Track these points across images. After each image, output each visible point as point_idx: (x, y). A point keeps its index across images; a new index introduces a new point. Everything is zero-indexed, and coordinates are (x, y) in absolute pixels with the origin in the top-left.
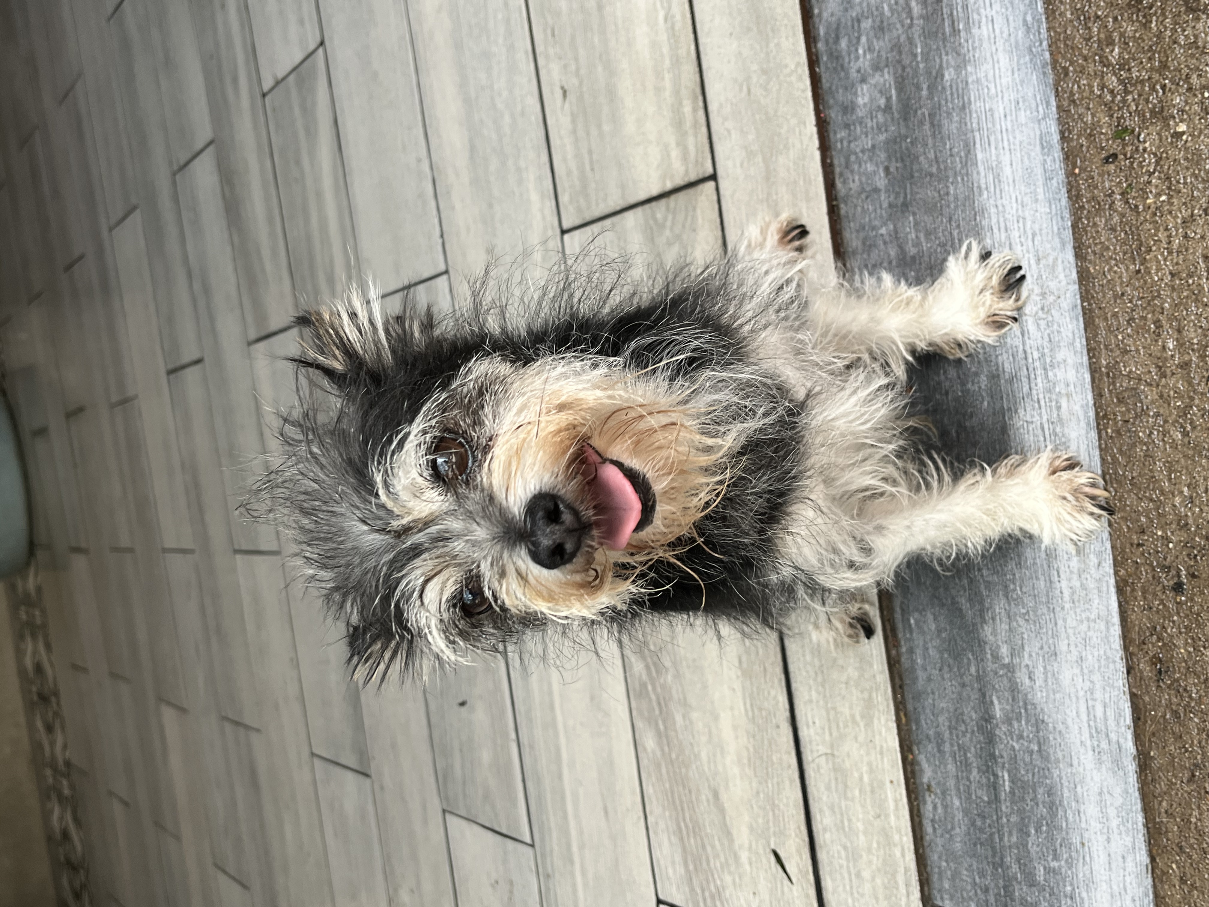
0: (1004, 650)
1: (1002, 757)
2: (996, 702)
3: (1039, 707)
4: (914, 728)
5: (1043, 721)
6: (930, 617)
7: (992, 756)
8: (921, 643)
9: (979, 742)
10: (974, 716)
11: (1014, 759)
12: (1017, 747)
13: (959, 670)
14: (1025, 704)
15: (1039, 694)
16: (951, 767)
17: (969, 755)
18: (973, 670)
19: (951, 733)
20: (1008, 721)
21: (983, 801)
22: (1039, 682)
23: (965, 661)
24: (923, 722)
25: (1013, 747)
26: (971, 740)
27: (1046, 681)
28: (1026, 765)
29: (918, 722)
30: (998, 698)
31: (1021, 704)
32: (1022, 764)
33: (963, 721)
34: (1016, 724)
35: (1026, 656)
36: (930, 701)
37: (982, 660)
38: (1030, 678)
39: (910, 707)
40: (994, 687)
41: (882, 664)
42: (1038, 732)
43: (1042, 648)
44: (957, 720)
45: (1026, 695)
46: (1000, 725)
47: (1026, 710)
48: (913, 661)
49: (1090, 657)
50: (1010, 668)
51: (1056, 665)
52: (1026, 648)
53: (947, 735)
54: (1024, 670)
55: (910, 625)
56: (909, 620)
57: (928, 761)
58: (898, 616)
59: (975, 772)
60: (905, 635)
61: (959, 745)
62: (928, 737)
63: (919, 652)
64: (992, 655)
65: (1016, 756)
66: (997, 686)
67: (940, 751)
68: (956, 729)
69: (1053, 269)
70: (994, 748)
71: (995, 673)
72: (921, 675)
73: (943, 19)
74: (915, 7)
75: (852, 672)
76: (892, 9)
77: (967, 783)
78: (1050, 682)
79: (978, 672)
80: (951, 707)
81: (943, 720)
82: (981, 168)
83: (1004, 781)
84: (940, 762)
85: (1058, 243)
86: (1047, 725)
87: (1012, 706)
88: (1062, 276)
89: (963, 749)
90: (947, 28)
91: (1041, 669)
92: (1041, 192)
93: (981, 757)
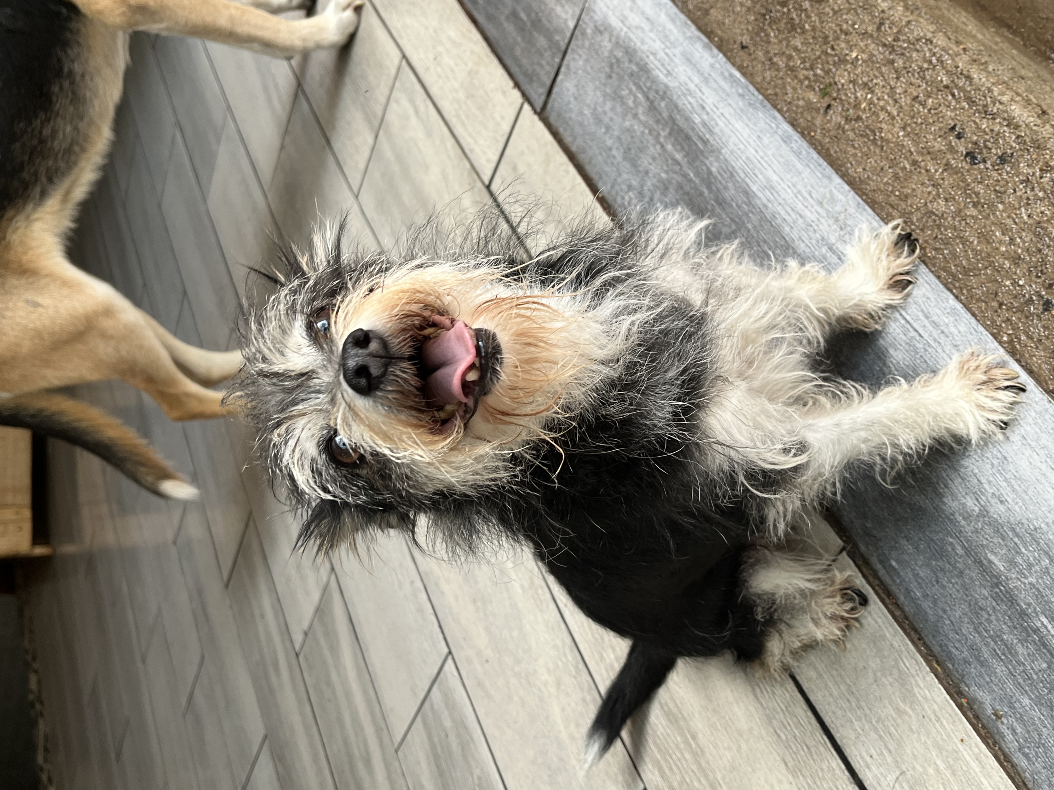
0: (970, 502)
1: (1029, 605)
2: (992, 557)
3: (1024, 521)
4: (950, 666)
5: (1036, 529)
6: (903, 542)
7: (1023, 614)
8: (910, 575)
9: (1005, 613)
10: (985, 592)
11: (1039, 596)
12: (1032, 580)
13: (949, 563)
14: (1013, 530)
15: (1017, 508)
16: (1000, 669)
17: (1005, 637)
18: (960, 551)
19: (979, 633)
20: (1012, 563)
21: (1045, 671)
22: (1010, 497)
23: (950, 549)
24: (953, 650)
25: (1031, 584)
26: (998, 620)
27: (1014, 490)
29: (950, 657)
30: (992, 552)
31: (1010, 534)
32: (1048, 592)
33: (981, 609)
34: (1019, 559)
35: (986, 486)
36: (947, 622)
37: (960, 532)
38: (1001, 502)
39: (936, 649)
40: (982, 545)
41: (892, 626)
42: (1038, 544)
43: (993, 465)
44: (977, 613)
45: (1008, 522)
46: (1009, 575)
47: (1017, 536)
48: (914, 600)
49: (1028, 428)
50: (984, 513)
51: (1011, 467)
52: (983, 480)
53: (978, 640)
54: (993, 501)
55: (895, 569)
56: (891, 565)
57: (979, 686)
58: (882, 573)
59: (1020, 650)
60: (894, 581)
61: (991, 637)
62: (966, 662)
63: (913, 586)
64: (964, 518)
65: (1038, 590)
66: (985, 542)
67: (983, 663)
68: (981, 624)
69: (833, 199)
70: (1018, 605)
71: (976, 531)
72: (926, 605)
73: (696, 145)
74: (678, 156)
75: (874, 664)
76: (667, 172)
77: (1021, 668)
78: (1017, 487)
79: (963, 547)
80: (965, 607)
81: (967, 628)
82: (759, 194)
83: (1046, 627)
84: (990, 676)
85: (826, 181)
86: (1040, 528)
87: (1006, 545)
88: (840, 197)
89: (996, 638)
90: (701, 146)
91: (1004, 484)
92: (799, 166)
93: (1015, 628)
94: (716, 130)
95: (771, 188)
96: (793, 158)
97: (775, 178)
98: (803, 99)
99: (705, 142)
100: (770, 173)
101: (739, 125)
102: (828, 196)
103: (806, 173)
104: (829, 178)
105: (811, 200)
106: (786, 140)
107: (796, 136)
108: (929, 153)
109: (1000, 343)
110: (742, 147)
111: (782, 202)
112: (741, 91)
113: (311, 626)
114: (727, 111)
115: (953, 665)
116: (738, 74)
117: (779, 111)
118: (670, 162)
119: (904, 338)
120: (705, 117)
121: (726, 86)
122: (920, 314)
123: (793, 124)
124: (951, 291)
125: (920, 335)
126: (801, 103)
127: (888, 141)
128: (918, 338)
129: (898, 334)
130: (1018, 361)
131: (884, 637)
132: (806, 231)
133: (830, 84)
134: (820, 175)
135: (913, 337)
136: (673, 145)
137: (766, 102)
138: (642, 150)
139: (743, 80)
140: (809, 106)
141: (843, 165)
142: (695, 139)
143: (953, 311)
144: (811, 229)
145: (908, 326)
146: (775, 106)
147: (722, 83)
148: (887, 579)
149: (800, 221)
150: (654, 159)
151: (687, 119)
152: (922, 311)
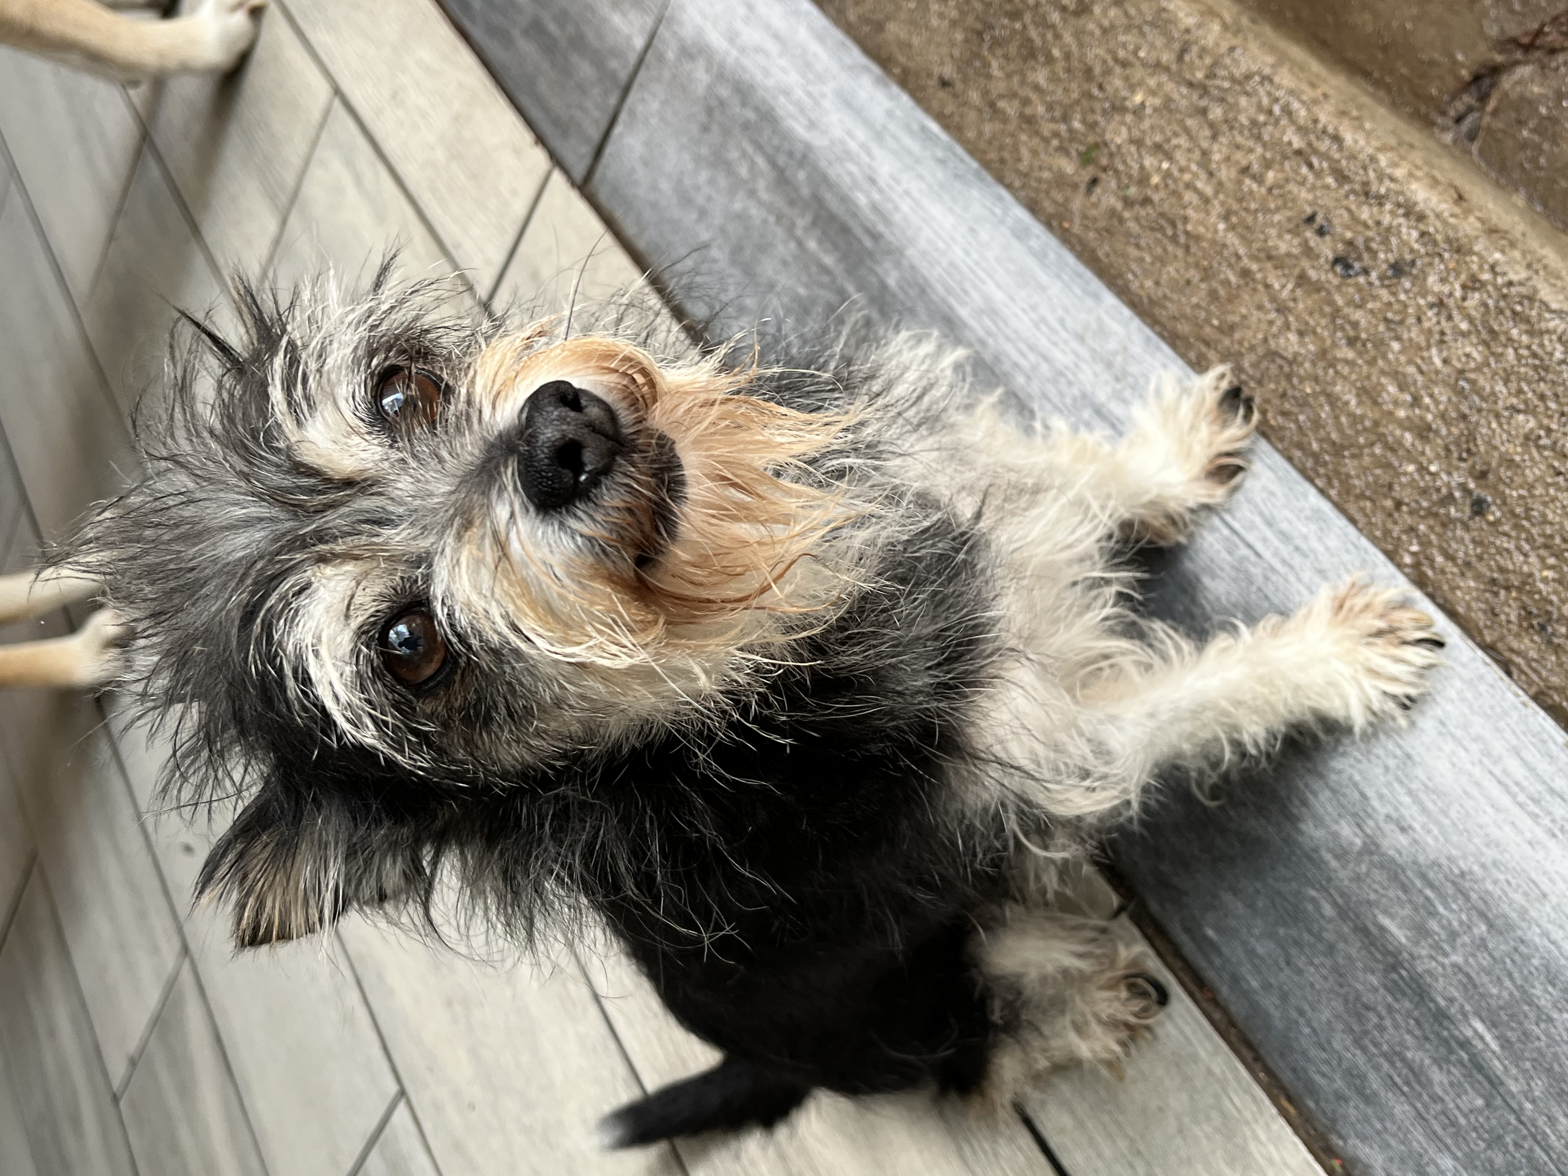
0: (1346, 831)
1: (1451, 1000)
2: (1385, 921)
3: (1444, 861)
4: (1311, 1104)
5: (1463, 874)
6: (1227, 897)
7: (1441, 1016)
8: (1240, 952)
9: (1409, 1014)
10: (1374, 980)
11: (1470, 985)
12: (1457, 958)
13: (1310, 932)
14: (1423, 876)
15: (1430, 840)
16: (1401, 1109)
17: (1409, 1055)
18: (1328, 910)
19: (1364, 1049)
20: (1421, 931)
21: (1480, 1111)
22: (1417, 821)
23: (1310, 907)
24: (1317, 1078)
25: (1455, 965)
26: (1396, 1027)
27: (1424, 810)
28: (1488, 973)
29: (1312, 1090)
30: (1385, 912)
31: (1418, 883)
32: (1485, 979)
33: (1367, 1008)
34: (1433, 925)
35: (1376, 803)
36: (1307, 1031)
37: (1329, 880)
38: (1403, 830)
39: (1286, 1076)
40: (1369, 902)
41: (1209, 1037)
42: (1467, 898)
43: (1387, 769)
44: (1359, 1017)
45: (1415, 862)
46: (1416, 951)
47: (1431, 885)
48: (1247, 994)
49: (1449, 707)
50: (1371, 848)
51: (1419, 772)
52: (1370, 793)
53: (1360, 1059)
54: (1388, 828)
55: (1211, 943)
56: (1205, 937)
57: (1364, 1138)
58: (1189, 948)
59: (1437, 1076)
60: (1210, 962)
61: (1385, 1055)
62: (1340, 1097)
63: (1245, 970)
64: (1337, 857)
65: (1467, 975)
66: (1373, 896)
67: (1369, 1099)
68: (1366, 1033)
69: (1102, 331)
70: (1433, 1001)
71: (1358, 878)
72: (1269, 1003)
73: (860, 242)
74: (829, 260)
75: (1177, 1102)
76: (807, 286)
77: (1439, 1107)
78: (1430, 806)
79: (1335, 904)
80: (1338, 1005)
81: (1340, 1041)
82: (972, 322)
83: (1482, 1038)
84: (1381, 1120)
85: (1089, 302)
86: (1471, 872)
87: (1410, 901)
88: (1115, 327)
89: (1395, 1055)
90: (868, 243)
91: (1407, 800)
92: (1043, 277)
93: (1427, 1039)
94: (897, 218)
95: (992, 312)
96: (1031, 264)
97: (999, 296)
98: (1050, 169)
99: (876, 237)
100: (991, 288)
101: (936, 210)
102: (1094, 325)
103: (1055, 288)
104: (1097, 297)
105: (1064, 334)
106: (1021, 234)
107: (1037, 229)
108: (1270, 258)
109: (1400, 566)
110: (941, 245)
111: (1013, 336)
112: (940, 154)
113: (143, 1048)
114: (915, 187)
115: (1317, 1102)
116: (934, 127)
117: (1009, 187)
118: (814, 269)
119: (1228, 558)
120: (876, 196)
121: (915, 146)
122: (1257, 520)
123: (1033, 207)
124: (1311, 481)
125: (1258, 554)
126: (1046, 175)
127: (1198, 238)
128: (1253, 558)
129: (1218, 552)
130: (1432, 597)
131: (1195, 1058)
132: (1055, 382)
133: (1097, 146)
134: (1078, 292)
135: (1243, 559)
136: (820, 242)
137: (985, 174)
138: (764, 248)
139: (944, 136)
140: (1061, 181)
141: (1120, 275)
142: (858, 232)
143: (1317, 515)
144: (1063, 380)
145: (1236, 539)
146: (1000, 179)
147: (908, 141)
148: (1199, 961)
149: (1044, 367)
150: (785, 263)
151: (845, 199)
152: (1261, 514)
